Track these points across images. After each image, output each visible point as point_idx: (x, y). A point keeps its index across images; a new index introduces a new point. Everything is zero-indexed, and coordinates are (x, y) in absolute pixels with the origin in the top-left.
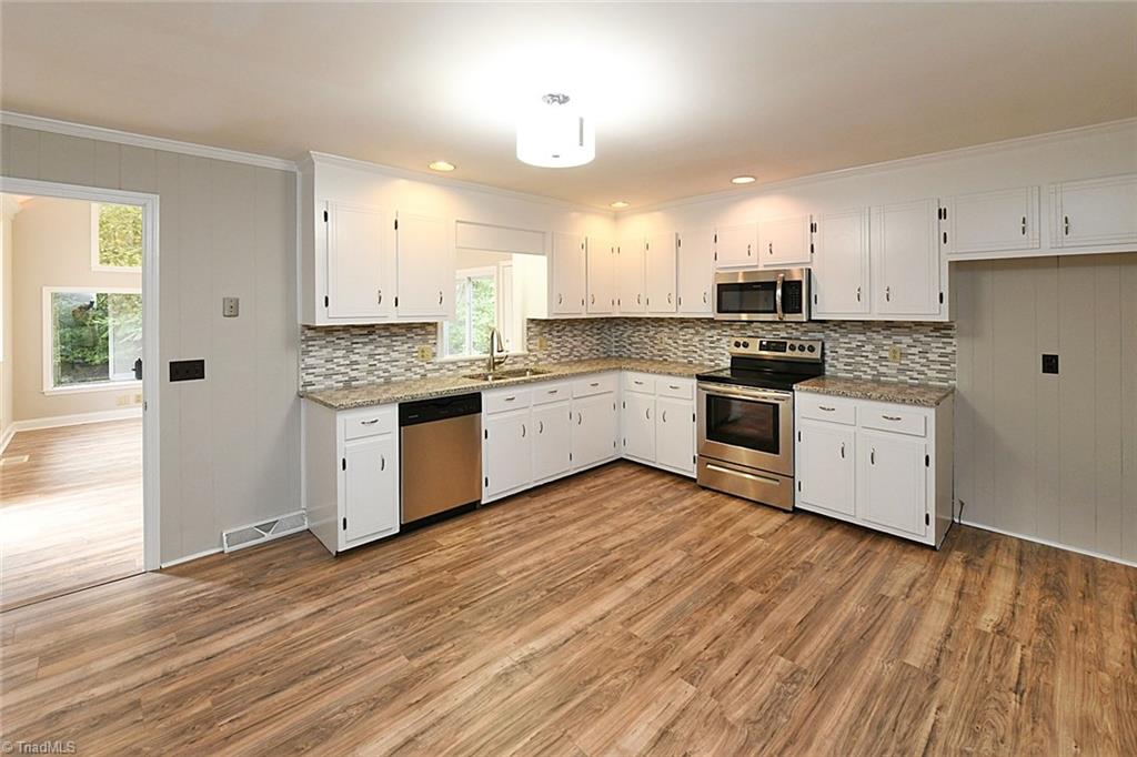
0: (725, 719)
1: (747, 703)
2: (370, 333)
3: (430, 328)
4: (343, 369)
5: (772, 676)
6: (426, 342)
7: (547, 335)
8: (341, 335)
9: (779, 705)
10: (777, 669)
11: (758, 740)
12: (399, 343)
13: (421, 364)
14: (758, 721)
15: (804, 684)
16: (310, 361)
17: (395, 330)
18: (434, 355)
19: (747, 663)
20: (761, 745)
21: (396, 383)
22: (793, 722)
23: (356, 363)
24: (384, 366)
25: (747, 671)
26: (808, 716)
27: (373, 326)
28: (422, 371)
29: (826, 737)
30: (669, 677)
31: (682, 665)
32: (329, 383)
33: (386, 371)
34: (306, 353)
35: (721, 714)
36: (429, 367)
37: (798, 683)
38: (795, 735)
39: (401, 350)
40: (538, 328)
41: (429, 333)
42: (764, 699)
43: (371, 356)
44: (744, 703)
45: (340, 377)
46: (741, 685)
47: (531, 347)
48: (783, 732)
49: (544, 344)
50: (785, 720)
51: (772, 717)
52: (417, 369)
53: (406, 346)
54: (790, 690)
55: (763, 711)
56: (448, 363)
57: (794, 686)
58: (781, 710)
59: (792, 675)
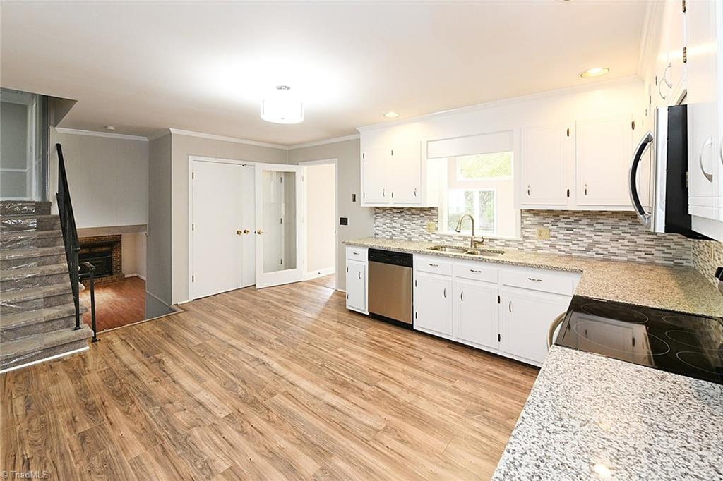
0: (195, 426)
1: (200, 438)
2: (401, 212)
3: (434, 212)
4: (389, 229)
5: (214, 456)
6: (431, 220)
7: (550, 226)
8: (389, 212)
9: (190, 453)
10: (218, 461)
11: (175, 438)
12: (416, 219)
13: (428, 233)
14: (186, 441)
15: (198, 473)
16: (377, 223)
17: (413, 211)
18: (437, 229)
19: (232, 445)
20: (171, 438)
21: (414, 242)
22: (175, 457)
23: (395, 227)
24: (407, 231)
25: (223, 443)
26: (174, 466)
27: (402, 208)
28: (429, 238)
29: (155, 470)
30: (235, 408)
31: (242, 414)
32: (384, 235)
33: (409, 234)
34: (375, 219)
35: (200, 426)
36: (433, 236)
37: (201, 470)
38: (167, 455)
39: (416, 224)
40: (537, 218)
41: (433, 215)
42: (198, 446)
43: (402, 224)
44: (201, 437)
45: (388, 233)
46: (215, 438)
47: (526, 234)
48: (172, 449)
49: (543, 233)
50: (179, 453)
51: (184, 447)
52: (427, 237)
53: (419, 221)
54: (197, 463)
55: (191, 444)
56: (446, 236)
57: (200, 466)
58: (187, 453)
59: (210, 468)
